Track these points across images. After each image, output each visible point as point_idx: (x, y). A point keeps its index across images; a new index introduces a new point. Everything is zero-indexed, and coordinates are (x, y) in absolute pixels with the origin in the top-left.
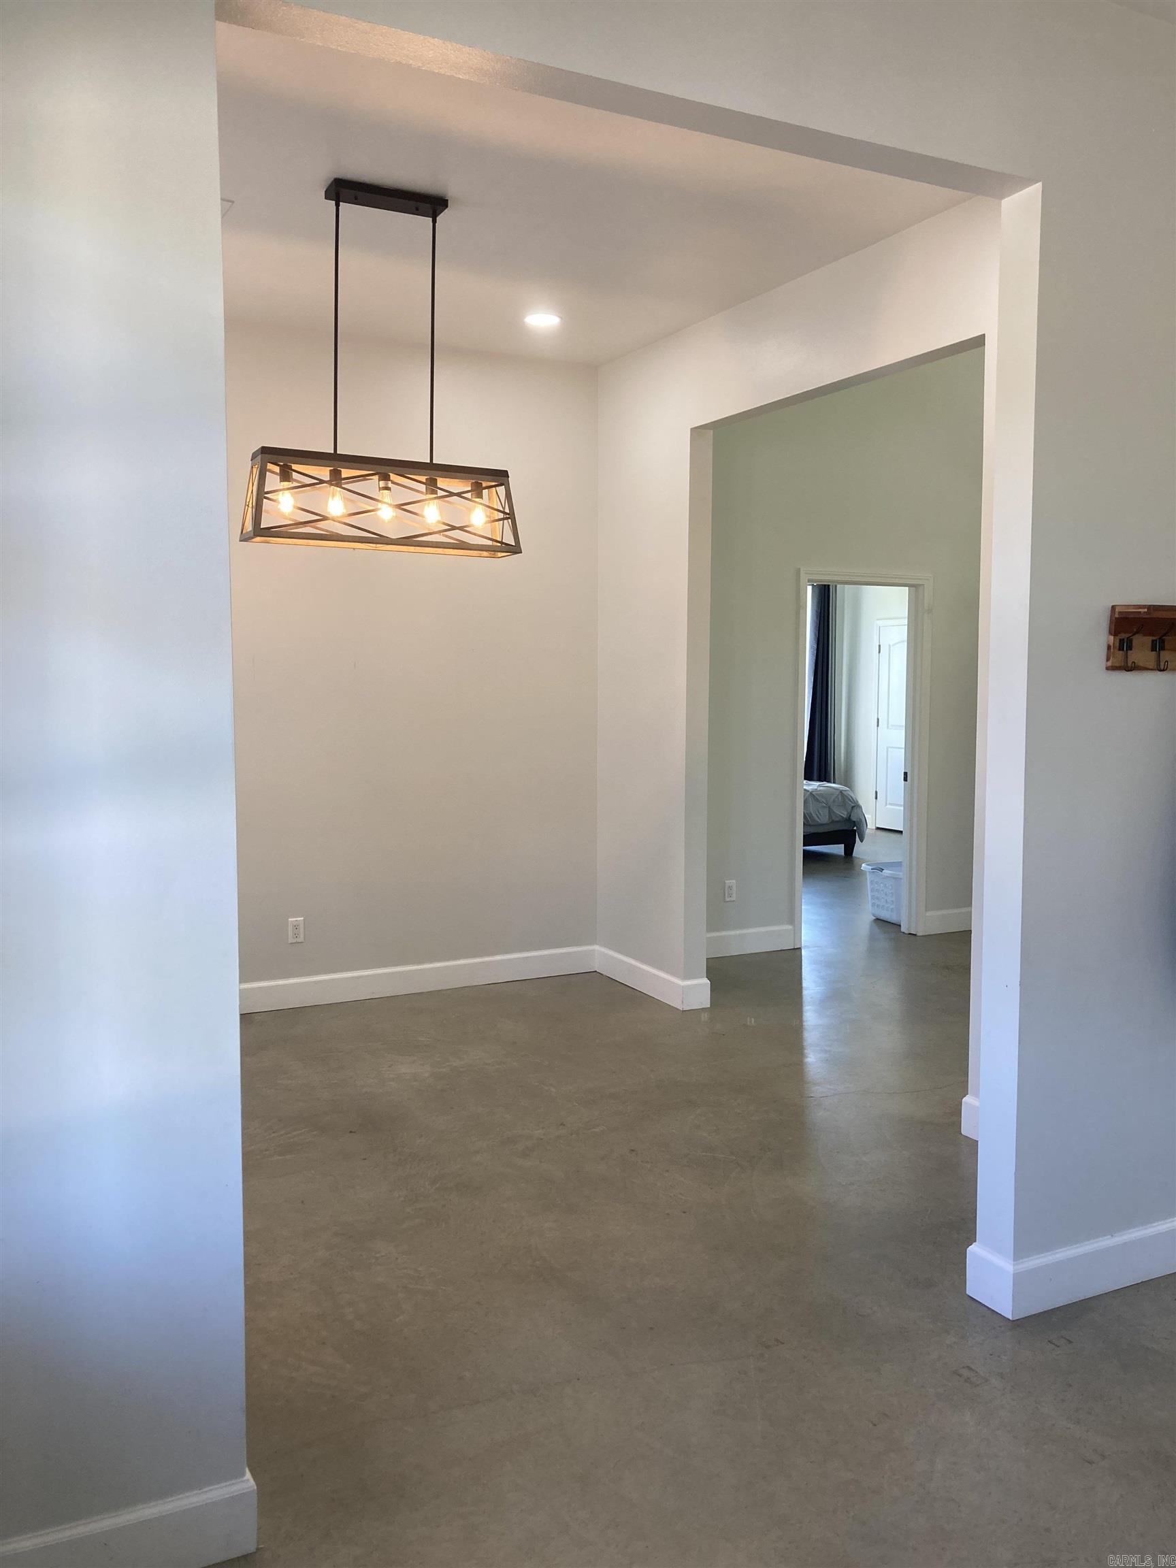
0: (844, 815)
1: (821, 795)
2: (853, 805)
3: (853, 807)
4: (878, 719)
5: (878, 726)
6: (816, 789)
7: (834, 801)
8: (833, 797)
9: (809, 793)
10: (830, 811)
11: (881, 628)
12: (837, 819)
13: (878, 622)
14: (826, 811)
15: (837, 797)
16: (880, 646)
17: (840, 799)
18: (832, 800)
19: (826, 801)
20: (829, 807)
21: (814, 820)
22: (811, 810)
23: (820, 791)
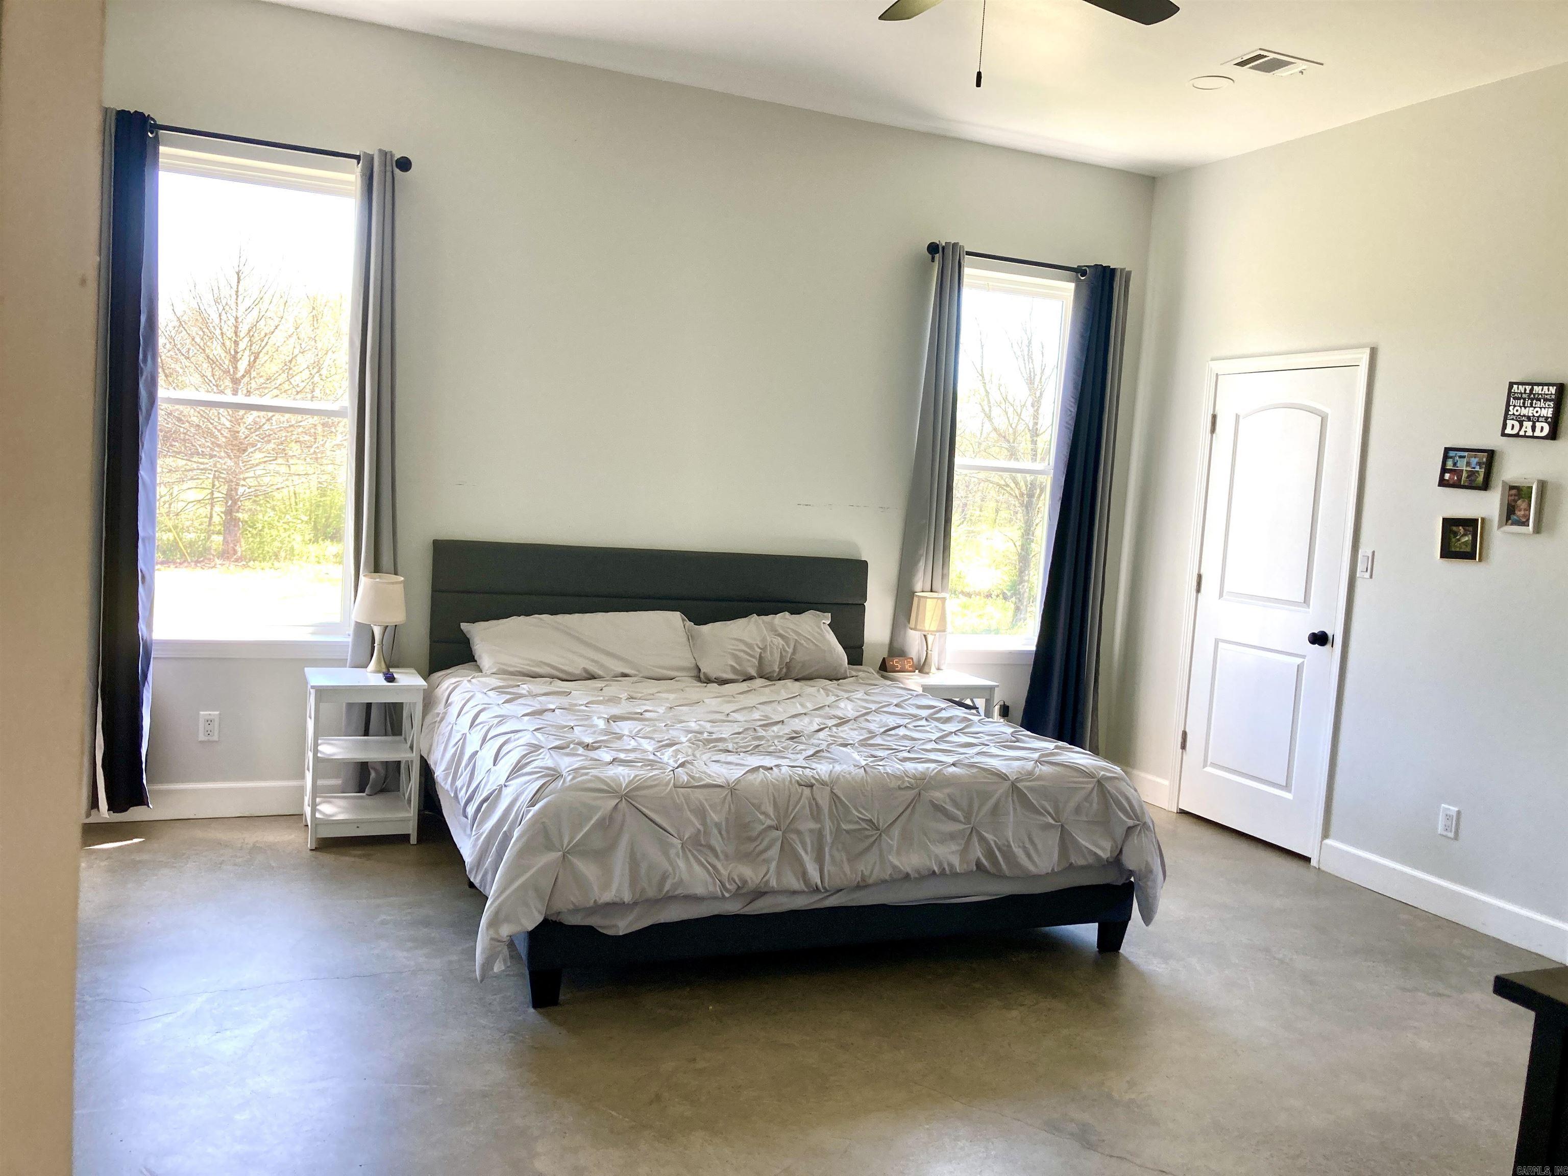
0: (1104, 850)
1: (1043, 792)
2: (1130, 823)
3: (1130, 829)
4: (1200, 577)
5: (1198, 590)
6: (1031, 773)
7: (1078, 810)
8: (1078, 797)
9: (1007, 784)
10: (1066, 841)
11: (1219, 377)
12: (1081, 862)
13: (1212, 364)
14: (1053, 839)
15: (1087, 798)
16: (1214, 417)
17: (1095, 806)
18: (1072, 804)
19: (1057, 812)
20: (1062, 826)
21: (1018, 865)
22: (1010, 835)
23: (1039, 778)
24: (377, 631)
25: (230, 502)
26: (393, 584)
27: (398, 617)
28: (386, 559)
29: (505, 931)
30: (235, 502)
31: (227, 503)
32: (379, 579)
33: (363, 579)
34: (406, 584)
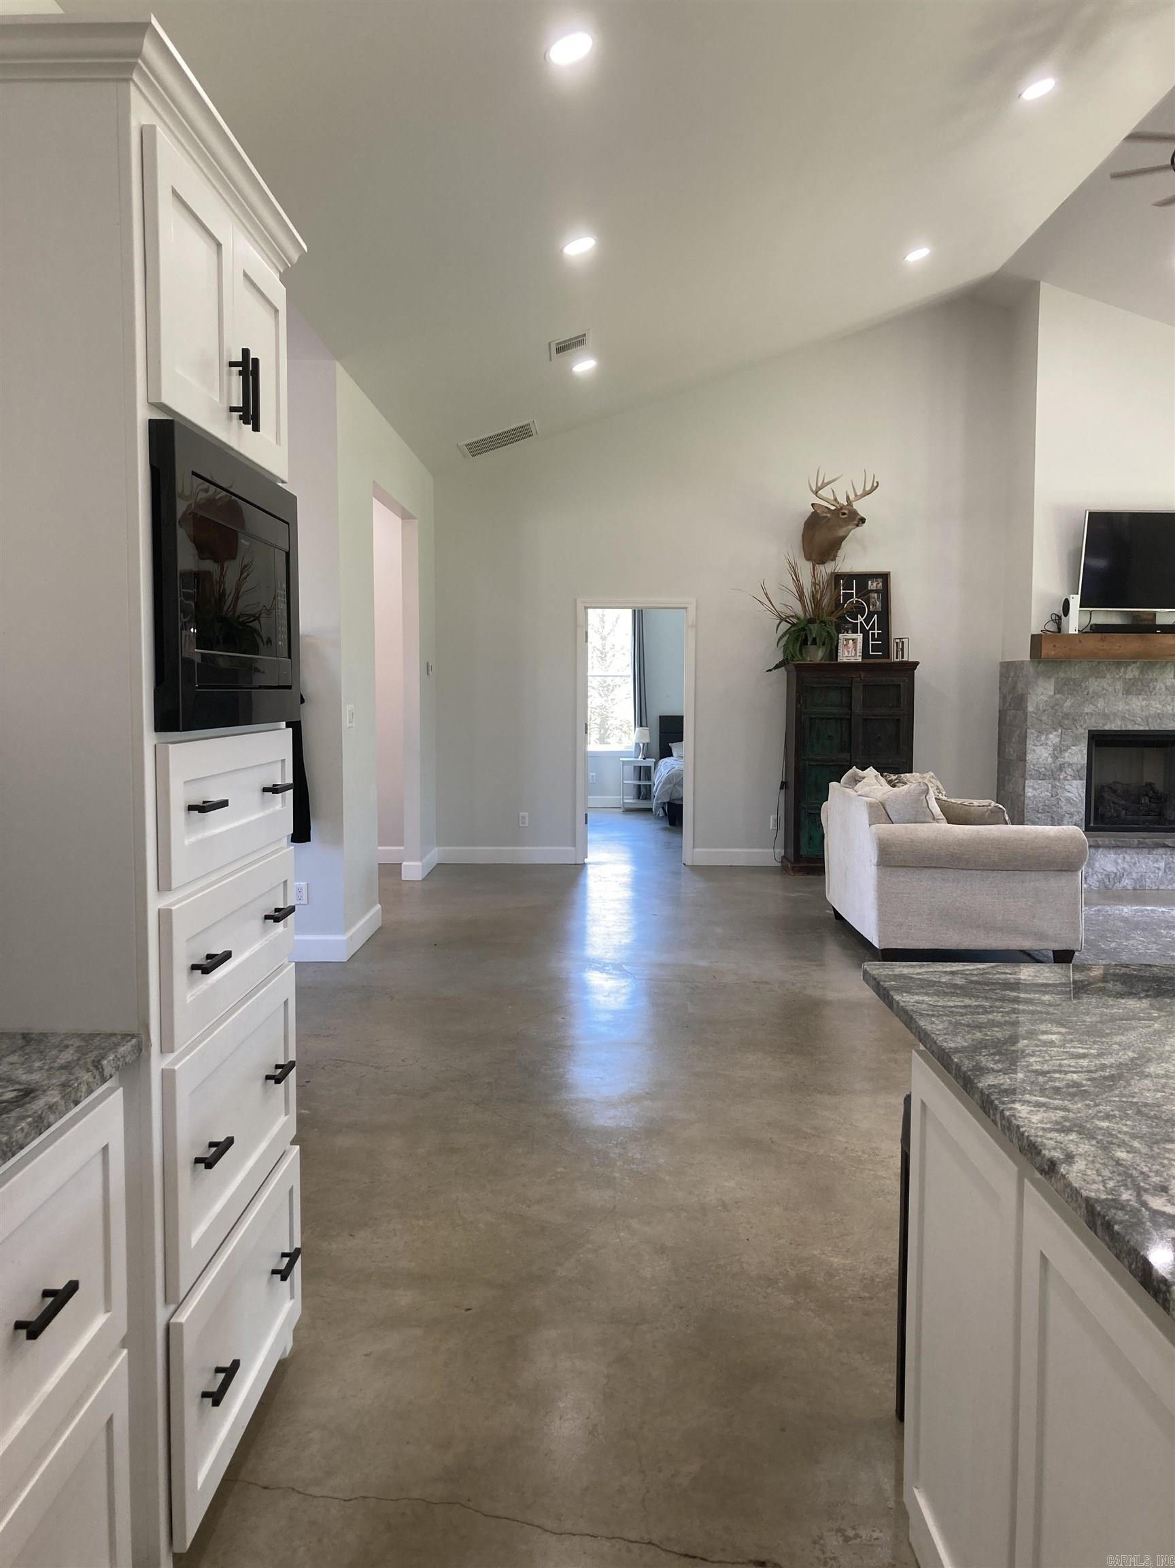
24: (641, 745)
25: (602, 731)
26: (646, 731)
27: (647, 740)
28: (644, 723)
29: (659, 802)
30: (606, 731)
31: (601, 731)
32: (641, 728)
33: (637, 729)
34: (650, 730)
